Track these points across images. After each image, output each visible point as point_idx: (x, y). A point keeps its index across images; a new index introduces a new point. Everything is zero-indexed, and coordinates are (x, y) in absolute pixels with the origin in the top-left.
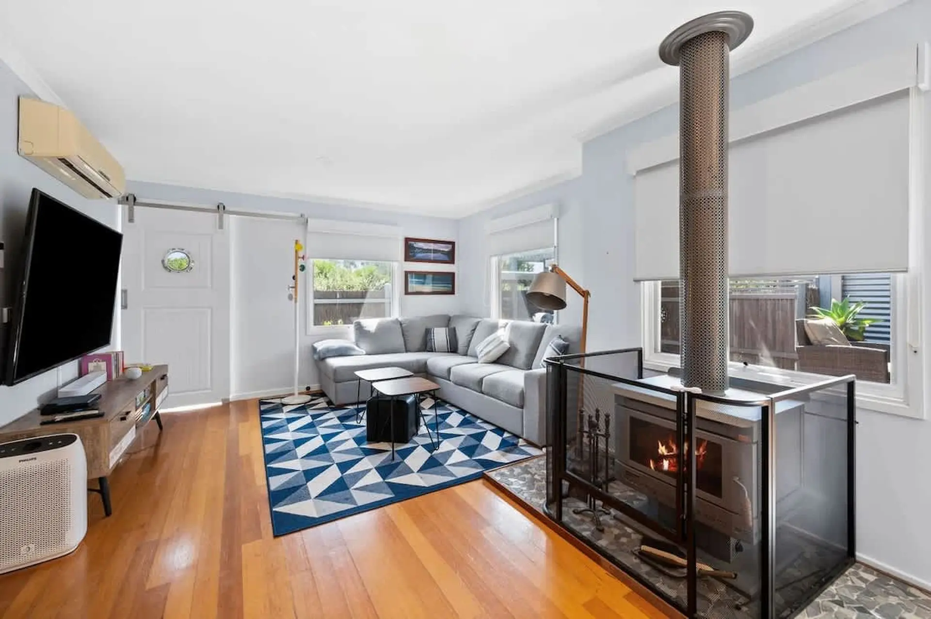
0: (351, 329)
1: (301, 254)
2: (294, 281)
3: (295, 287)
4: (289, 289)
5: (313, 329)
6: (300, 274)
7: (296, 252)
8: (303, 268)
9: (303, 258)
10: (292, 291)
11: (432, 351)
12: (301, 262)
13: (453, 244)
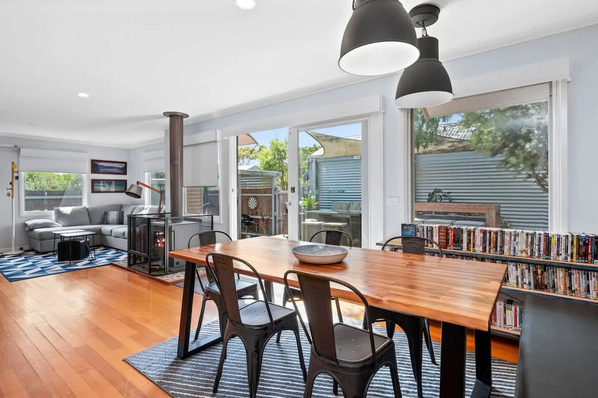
0: (53, 213)
1: (16, 170)
2: (11, 186)
3: (12, 189)
4: (7, 190)
5: (24, 213)
6: (15, 182)
7: (12, 169)
8: (17, 178)
9: (17, 172)
10: (10, 191)
11: (108, 224)
12: (16, 174)
13: (126, 163)
